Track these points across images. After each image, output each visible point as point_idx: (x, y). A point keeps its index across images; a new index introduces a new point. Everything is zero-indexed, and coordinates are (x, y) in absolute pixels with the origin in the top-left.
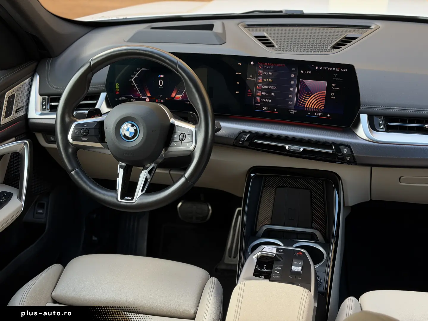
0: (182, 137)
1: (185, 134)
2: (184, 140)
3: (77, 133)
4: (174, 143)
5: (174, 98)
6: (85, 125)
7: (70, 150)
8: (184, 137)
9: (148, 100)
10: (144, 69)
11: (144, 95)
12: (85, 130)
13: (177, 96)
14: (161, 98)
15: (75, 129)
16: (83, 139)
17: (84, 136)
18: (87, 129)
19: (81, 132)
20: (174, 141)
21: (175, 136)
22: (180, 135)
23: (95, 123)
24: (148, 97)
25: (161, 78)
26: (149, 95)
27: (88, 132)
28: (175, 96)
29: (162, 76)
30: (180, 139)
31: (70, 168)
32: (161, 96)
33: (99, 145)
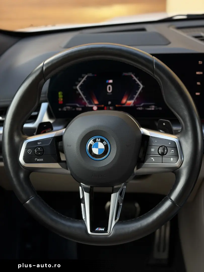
0: (162, 151)
1: (166, 147)
2: (165, 155)
3: (30, 153)
4: (152, 158)
5: (124, 104)
6: (39, 143)
7: (22, 175)
8: (166, 151)
9: (95, 108)
10: (90, 75)
11: (91, 103)
12: (39, 149)
13: (129, 102)
14: (111, 105)
15: (27, 148)
16: (38, 160)
17: (39, 157)
18: (42, 147)
19: (34, 151)
20: (151, 155)
21: (153, 150)
22: (160, 147)
23: (51, 139)
24: (96, 105)
25: (110, 84)
26: (96, 102)
27: (44, 151)
28: (126, 102)
29: (111, 81)
30: (160, 153)
31: (23, 196)
32: (110, 103)
33: (56, 165)
